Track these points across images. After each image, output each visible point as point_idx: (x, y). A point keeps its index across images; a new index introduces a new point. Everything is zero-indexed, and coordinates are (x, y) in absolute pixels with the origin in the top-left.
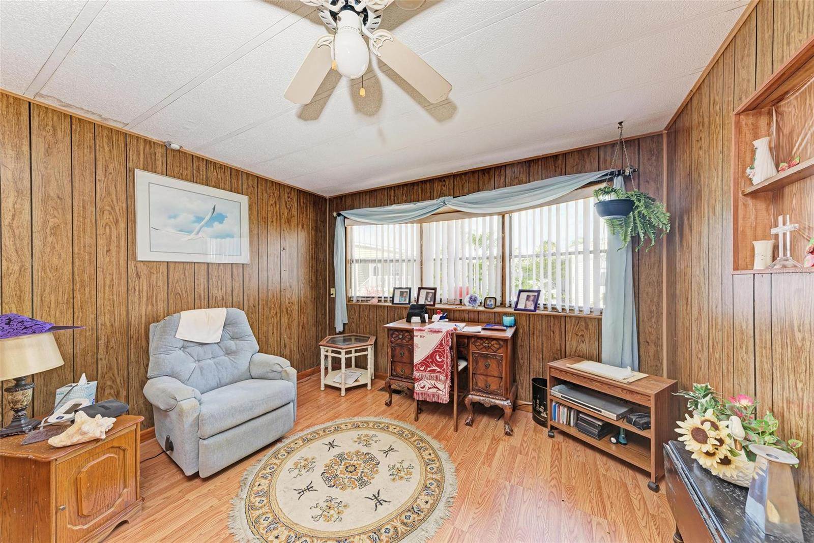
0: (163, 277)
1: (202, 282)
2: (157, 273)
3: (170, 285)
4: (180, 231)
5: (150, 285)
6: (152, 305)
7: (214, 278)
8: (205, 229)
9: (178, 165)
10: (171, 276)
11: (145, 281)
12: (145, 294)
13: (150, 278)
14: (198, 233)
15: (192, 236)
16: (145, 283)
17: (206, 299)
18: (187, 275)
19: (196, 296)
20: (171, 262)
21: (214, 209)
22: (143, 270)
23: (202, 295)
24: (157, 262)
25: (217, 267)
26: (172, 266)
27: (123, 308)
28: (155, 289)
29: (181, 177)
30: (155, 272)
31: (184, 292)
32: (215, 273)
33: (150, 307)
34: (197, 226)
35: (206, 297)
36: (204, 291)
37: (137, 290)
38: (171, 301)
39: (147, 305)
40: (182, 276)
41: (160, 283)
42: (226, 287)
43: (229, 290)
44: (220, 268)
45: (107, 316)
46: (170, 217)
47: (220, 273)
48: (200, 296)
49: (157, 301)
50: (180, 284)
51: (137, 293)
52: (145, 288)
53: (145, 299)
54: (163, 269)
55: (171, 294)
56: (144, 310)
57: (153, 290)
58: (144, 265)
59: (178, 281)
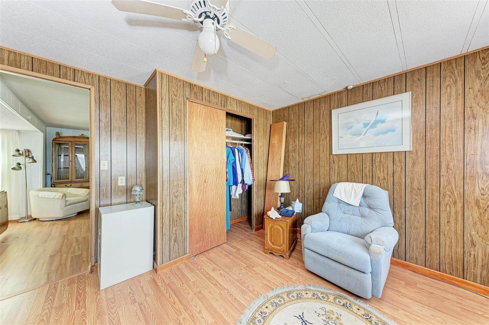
0: (345, 162)
1: (368, 166)
2: (342, 160)
3: (348, 167)
4: (354, 135)
5: (339, 167)
6: (340, 177)
7: (377, 164)
8: (371, 130)
9: (354, 96)
10: (349, 162)
11: (337, 164)
12: (336, 171)
13: (339, 163)
14: (365, 134)
15: (361, 137)
16: (336, 166)
17: (371, 178)
18: (358, 161)
19: (364, 175)
20: (348, 154)
21: (377, 114)
22: (336, 159)
23: (368, 174)
24: (342, 154)
25: (379, 156)
26: (349, 156)
27: (328, 177)
28: (341, 169)
29: (355, 103)
30: (341, 160)
31: (356, 172)
32: (378, 159)
33: (339, 178)
34: (365, 130)
35: (371, 176)
36: (369, 172)
37: (333, 169)
38: (349, 176)
39: (337, 178)
40: (355, 162)
41: (343, 166)
42: (387, 170)
43: (391, 172)
44: (382, 156)
45: (323, 180)
46: (348, 129)
47: (382, 160)
48: (366, 175)
49: (342, 175)
50: (354, 167)
51: (333, 170)
52: (337, 168)
53: (336, 174)
54: (345, 158)
55: (349, 172)
56: (336, 179)
57: (340, 169)
58: (336, 156)
59: (352, 165)
